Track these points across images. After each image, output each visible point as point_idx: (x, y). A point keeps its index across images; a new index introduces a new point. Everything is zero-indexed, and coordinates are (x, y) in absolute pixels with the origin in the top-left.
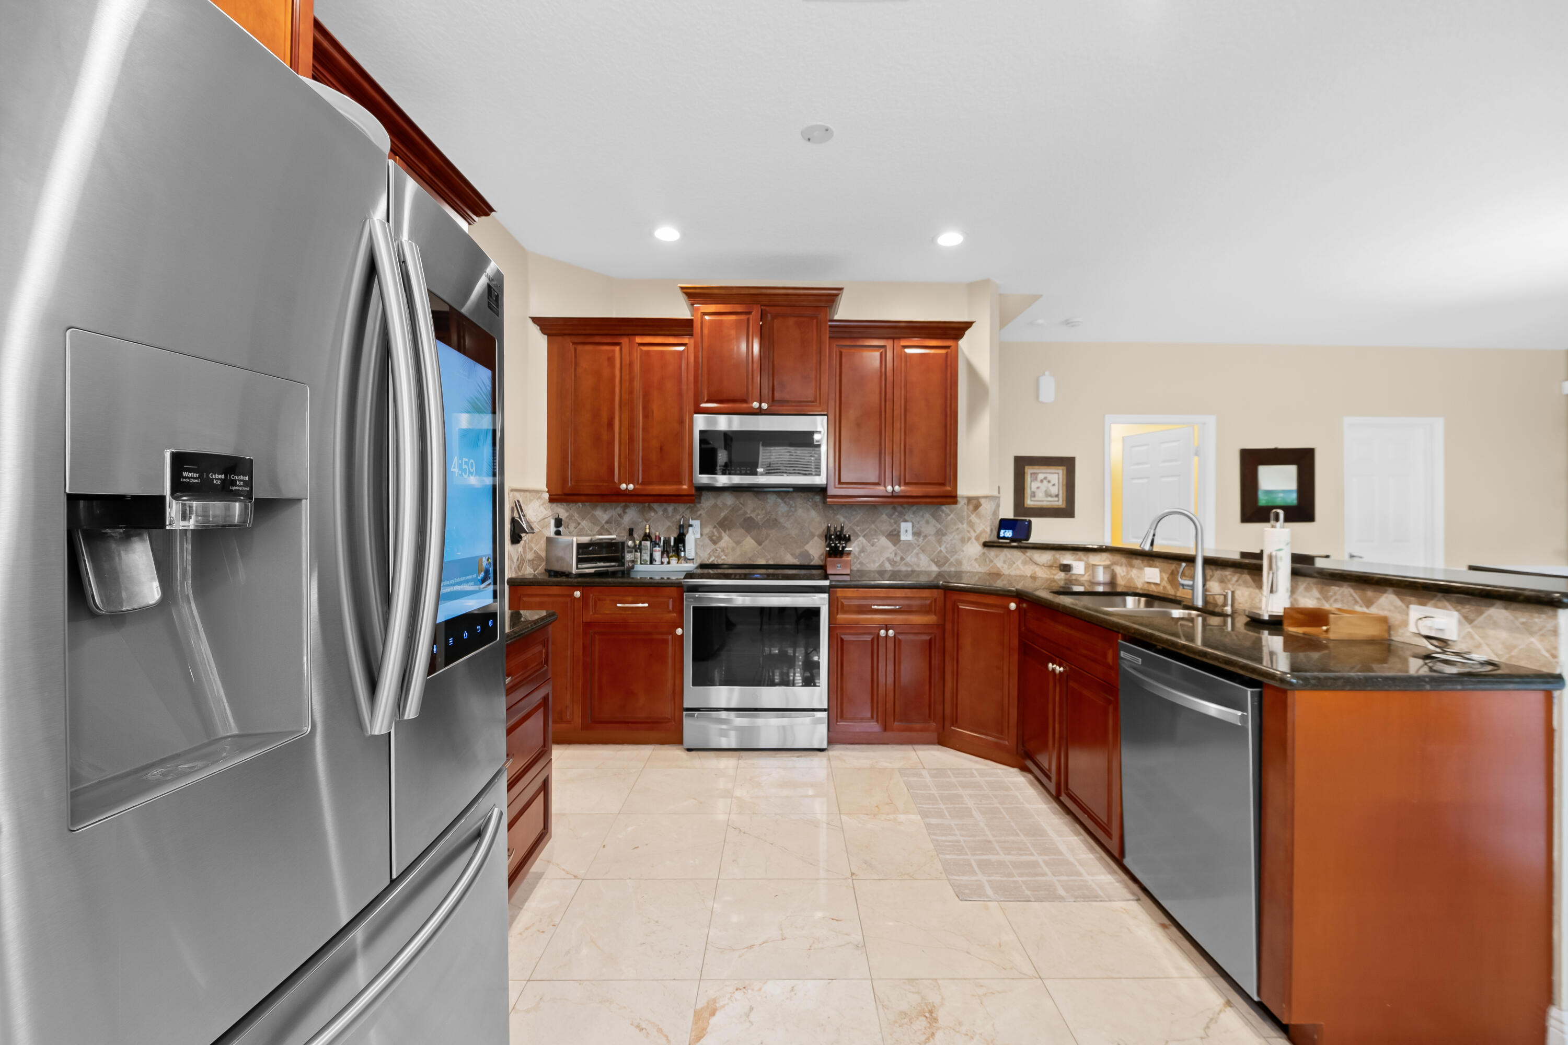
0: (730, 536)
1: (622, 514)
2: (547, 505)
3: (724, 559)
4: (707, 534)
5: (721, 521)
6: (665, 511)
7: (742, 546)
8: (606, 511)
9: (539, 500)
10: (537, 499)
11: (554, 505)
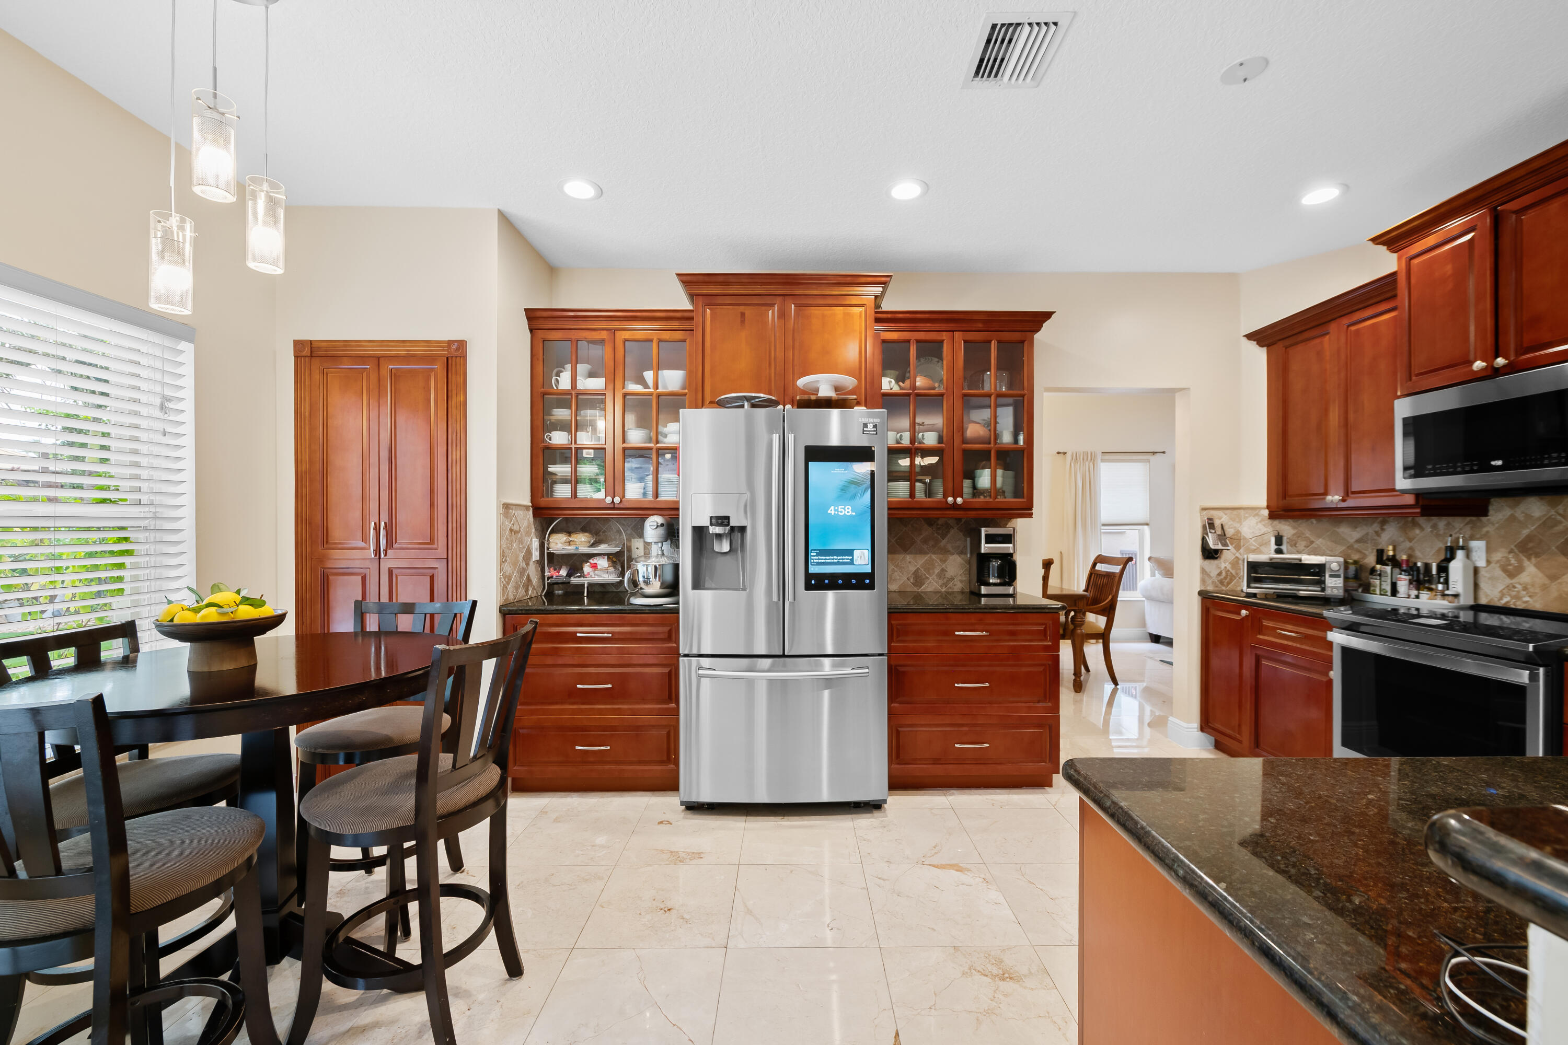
0: (1536, 566)
1: (1380, 532)
2: (1267, 522)
3: (1527, 602)
4: (1498, 562)
5: (1520, 542)
6: (1434, 527)
7: (1560, 583)
8: (1356, 528)
9: (1257, 518)
10: (1254, 516)
11: (1276, 522)
